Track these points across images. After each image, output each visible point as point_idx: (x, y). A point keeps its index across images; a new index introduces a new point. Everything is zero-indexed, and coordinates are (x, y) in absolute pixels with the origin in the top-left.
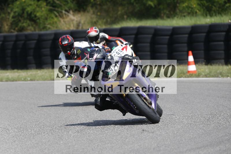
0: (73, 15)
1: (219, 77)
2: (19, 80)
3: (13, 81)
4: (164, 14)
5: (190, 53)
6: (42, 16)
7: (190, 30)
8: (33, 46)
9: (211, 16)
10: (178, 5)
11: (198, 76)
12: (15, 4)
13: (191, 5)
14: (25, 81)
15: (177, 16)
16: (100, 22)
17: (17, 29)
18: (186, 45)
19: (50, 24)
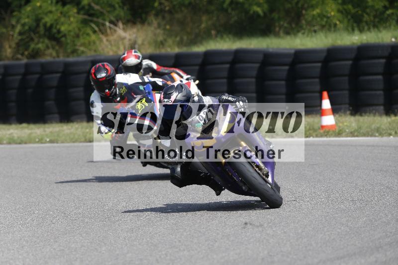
0: (124, 29)
1: (375, 136)
2: (30, 142)
3: (20, 143)
4: (280, 27)
5: (325, 94)
6: (70, 31)
7: (324, 54)
8: (55, 83)
9: (361, 31)
10: (304, 12)
11: (339, 134)
12: (23, 12)
13: (327, 12)
14: (42, 143)
15: (303, 31)
16: (170, 41)
17: (26, 53)
18: (317, 80)
19: (83, 45)
